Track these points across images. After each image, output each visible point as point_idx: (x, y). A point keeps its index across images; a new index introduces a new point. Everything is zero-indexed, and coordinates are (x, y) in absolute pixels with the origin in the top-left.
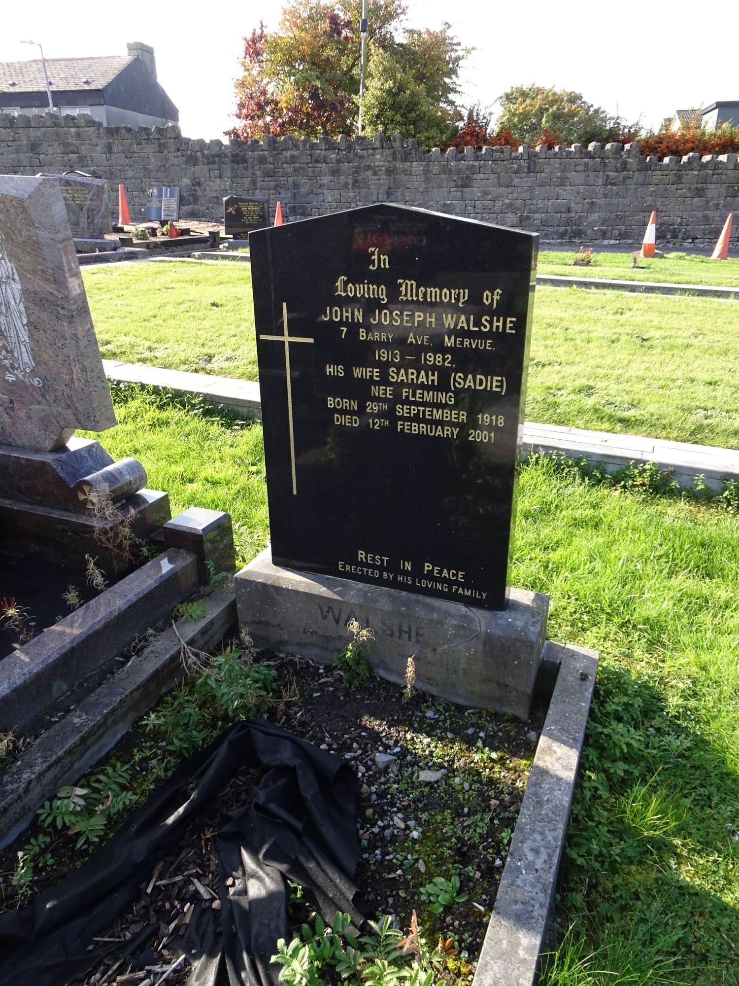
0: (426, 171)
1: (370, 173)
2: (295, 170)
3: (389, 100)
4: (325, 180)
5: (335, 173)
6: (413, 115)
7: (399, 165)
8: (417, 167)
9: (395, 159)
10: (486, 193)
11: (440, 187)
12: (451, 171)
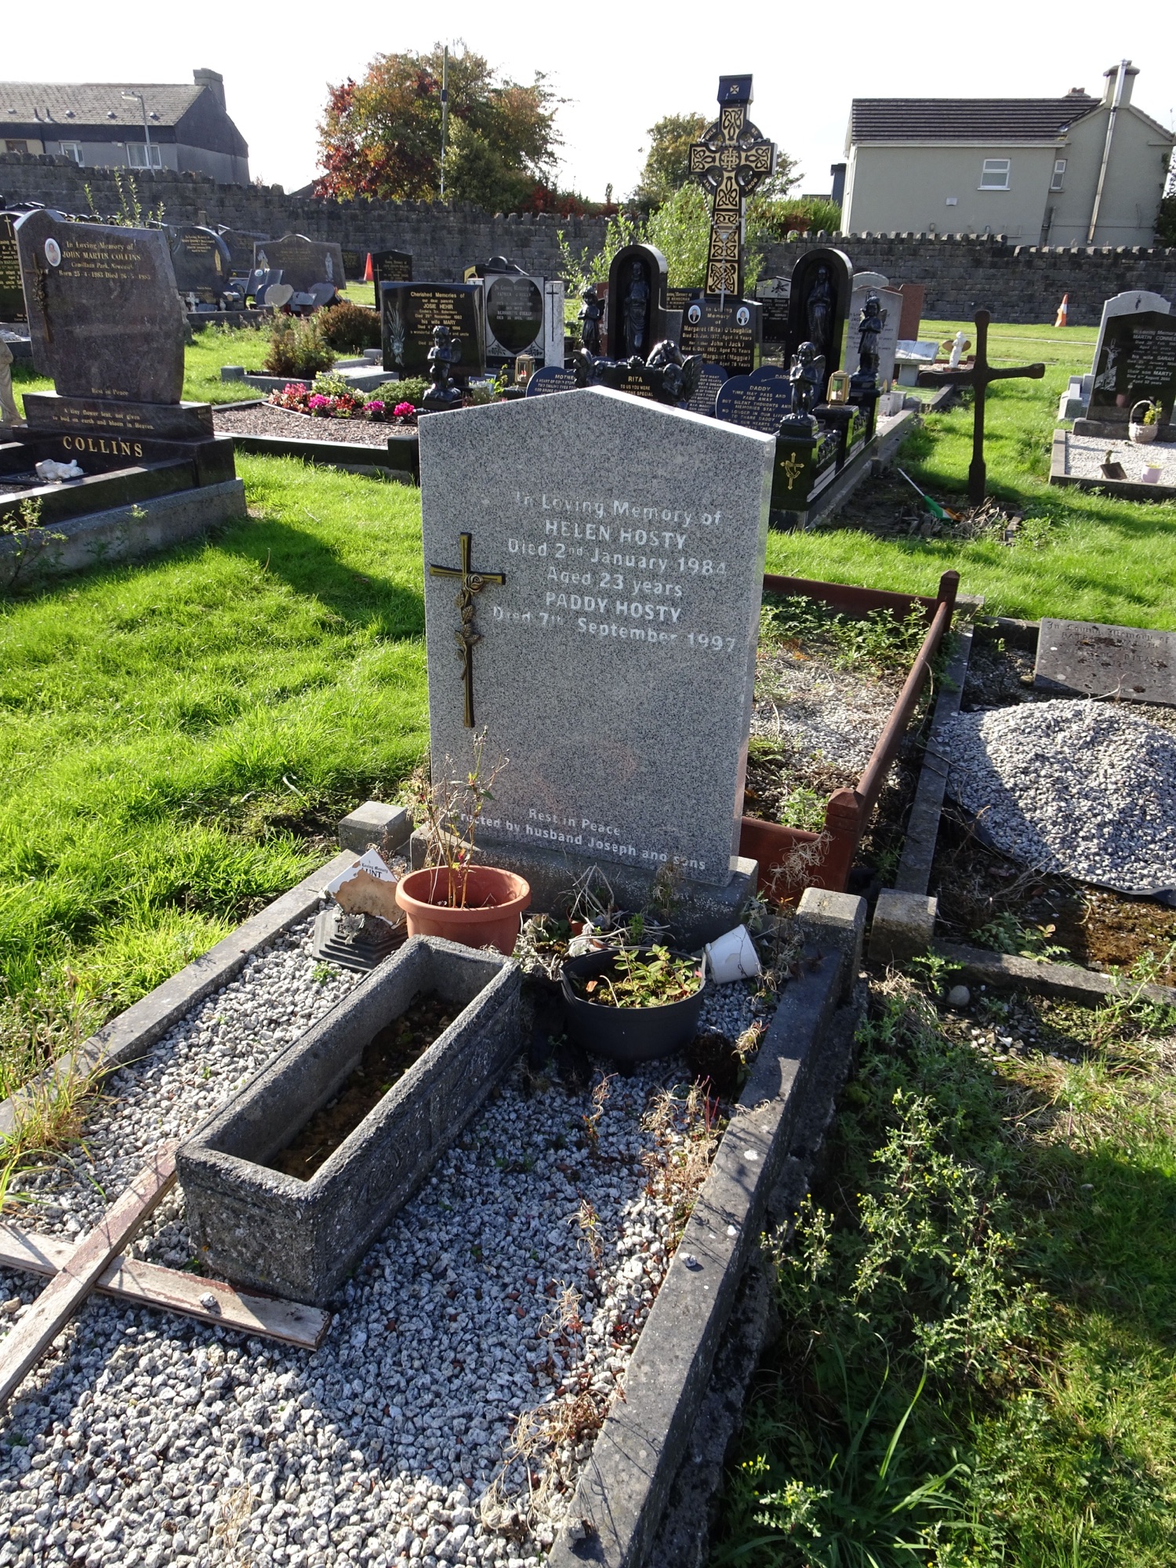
0: (492, 232)
1: (445, 232)
2: (382, 227)
3: (467, 165)
4: (408, 236)
5: (416, 231)
6: (488, 181)
7: (469, 226)
8: (484, 228)
9: (466, 221)
10: (541, 253)
11: (504, 246)
12: (512, 234)
